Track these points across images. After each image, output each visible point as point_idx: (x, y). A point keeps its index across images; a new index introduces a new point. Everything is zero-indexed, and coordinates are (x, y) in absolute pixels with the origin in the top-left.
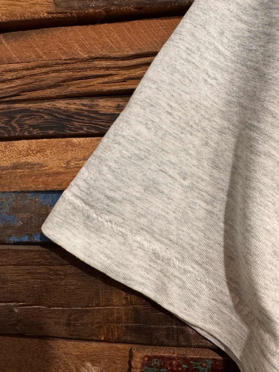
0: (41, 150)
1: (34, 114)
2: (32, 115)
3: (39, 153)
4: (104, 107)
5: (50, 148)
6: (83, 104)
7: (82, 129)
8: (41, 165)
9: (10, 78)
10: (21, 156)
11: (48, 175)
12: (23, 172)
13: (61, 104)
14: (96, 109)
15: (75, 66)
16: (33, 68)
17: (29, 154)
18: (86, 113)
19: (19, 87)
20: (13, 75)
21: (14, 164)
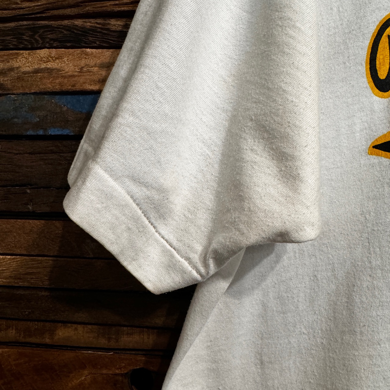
0: (60, 57)
2: (54, 30)
3: (57, 60)
4: (115, 25)
5: (67, 56)
6: (97, 23)
8: (59, 70)
10: (42, 62)
11: (64, 77)
12: (43, 75)
13: (79, 22)
14: (108, 27)
17: (49, 61)
18: (99, 30)
21: (36, 69)
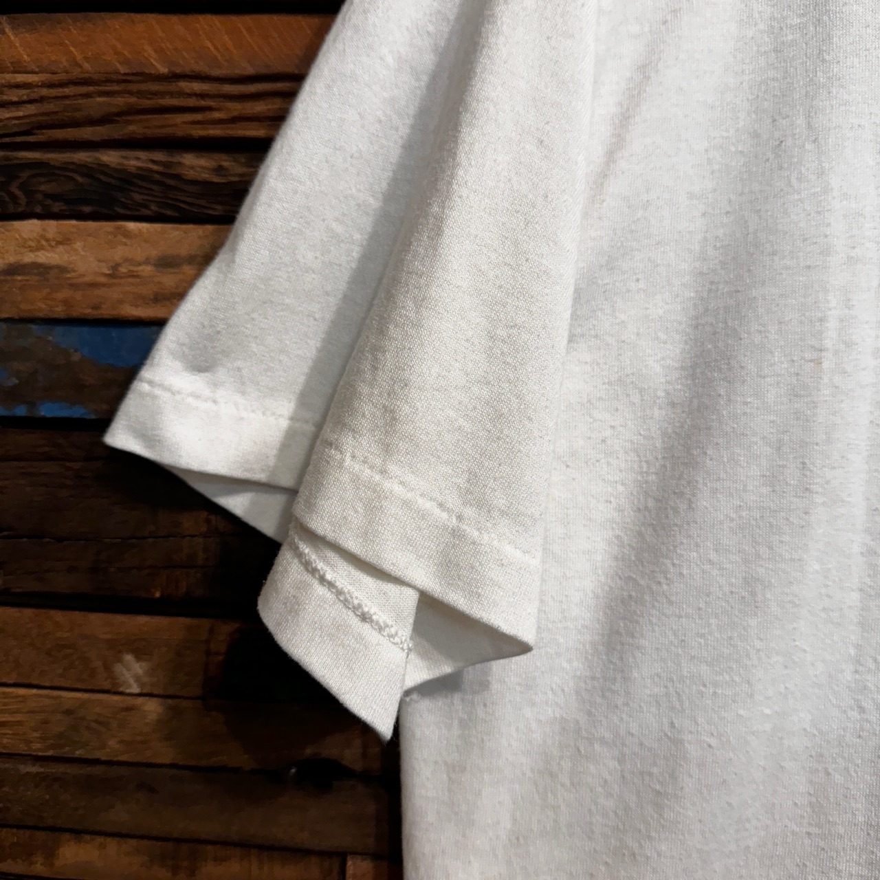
0: (66, 240)
1: (57, 172)
2: (53, 175)
3: (61, 246)
4: (192, 168)
5: (82, 239)
6: (153, 161)
7: (146, 207)
8: (62, 269)
9: (15, 99)
10: (25, 250)
11: (75, 286)
12: (28, 280)
13: (110, 158)
14: (178, 171)
15: (143, 87)
16: (62, 85)
17: (42, 248)
18: (157, 177)
19: (33, 119)
20: (23, 95)
21: (12, 264)
